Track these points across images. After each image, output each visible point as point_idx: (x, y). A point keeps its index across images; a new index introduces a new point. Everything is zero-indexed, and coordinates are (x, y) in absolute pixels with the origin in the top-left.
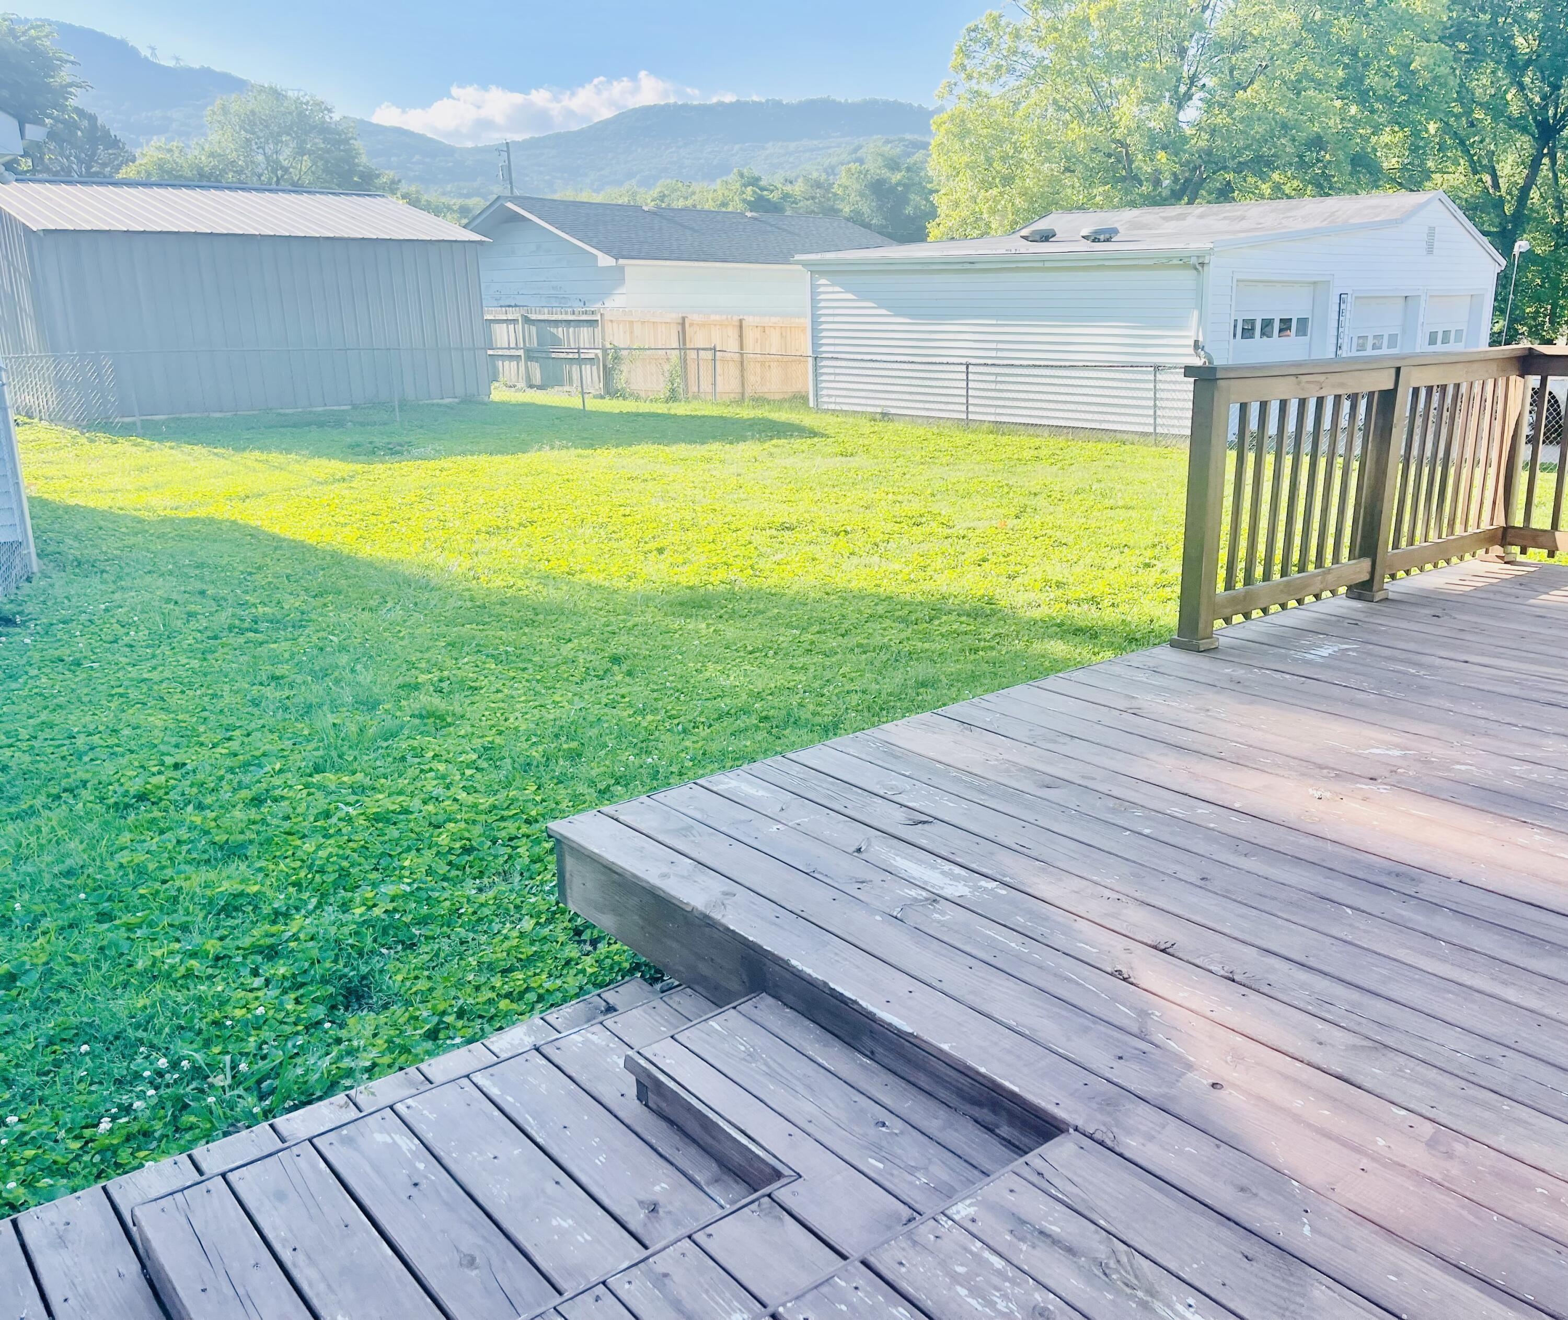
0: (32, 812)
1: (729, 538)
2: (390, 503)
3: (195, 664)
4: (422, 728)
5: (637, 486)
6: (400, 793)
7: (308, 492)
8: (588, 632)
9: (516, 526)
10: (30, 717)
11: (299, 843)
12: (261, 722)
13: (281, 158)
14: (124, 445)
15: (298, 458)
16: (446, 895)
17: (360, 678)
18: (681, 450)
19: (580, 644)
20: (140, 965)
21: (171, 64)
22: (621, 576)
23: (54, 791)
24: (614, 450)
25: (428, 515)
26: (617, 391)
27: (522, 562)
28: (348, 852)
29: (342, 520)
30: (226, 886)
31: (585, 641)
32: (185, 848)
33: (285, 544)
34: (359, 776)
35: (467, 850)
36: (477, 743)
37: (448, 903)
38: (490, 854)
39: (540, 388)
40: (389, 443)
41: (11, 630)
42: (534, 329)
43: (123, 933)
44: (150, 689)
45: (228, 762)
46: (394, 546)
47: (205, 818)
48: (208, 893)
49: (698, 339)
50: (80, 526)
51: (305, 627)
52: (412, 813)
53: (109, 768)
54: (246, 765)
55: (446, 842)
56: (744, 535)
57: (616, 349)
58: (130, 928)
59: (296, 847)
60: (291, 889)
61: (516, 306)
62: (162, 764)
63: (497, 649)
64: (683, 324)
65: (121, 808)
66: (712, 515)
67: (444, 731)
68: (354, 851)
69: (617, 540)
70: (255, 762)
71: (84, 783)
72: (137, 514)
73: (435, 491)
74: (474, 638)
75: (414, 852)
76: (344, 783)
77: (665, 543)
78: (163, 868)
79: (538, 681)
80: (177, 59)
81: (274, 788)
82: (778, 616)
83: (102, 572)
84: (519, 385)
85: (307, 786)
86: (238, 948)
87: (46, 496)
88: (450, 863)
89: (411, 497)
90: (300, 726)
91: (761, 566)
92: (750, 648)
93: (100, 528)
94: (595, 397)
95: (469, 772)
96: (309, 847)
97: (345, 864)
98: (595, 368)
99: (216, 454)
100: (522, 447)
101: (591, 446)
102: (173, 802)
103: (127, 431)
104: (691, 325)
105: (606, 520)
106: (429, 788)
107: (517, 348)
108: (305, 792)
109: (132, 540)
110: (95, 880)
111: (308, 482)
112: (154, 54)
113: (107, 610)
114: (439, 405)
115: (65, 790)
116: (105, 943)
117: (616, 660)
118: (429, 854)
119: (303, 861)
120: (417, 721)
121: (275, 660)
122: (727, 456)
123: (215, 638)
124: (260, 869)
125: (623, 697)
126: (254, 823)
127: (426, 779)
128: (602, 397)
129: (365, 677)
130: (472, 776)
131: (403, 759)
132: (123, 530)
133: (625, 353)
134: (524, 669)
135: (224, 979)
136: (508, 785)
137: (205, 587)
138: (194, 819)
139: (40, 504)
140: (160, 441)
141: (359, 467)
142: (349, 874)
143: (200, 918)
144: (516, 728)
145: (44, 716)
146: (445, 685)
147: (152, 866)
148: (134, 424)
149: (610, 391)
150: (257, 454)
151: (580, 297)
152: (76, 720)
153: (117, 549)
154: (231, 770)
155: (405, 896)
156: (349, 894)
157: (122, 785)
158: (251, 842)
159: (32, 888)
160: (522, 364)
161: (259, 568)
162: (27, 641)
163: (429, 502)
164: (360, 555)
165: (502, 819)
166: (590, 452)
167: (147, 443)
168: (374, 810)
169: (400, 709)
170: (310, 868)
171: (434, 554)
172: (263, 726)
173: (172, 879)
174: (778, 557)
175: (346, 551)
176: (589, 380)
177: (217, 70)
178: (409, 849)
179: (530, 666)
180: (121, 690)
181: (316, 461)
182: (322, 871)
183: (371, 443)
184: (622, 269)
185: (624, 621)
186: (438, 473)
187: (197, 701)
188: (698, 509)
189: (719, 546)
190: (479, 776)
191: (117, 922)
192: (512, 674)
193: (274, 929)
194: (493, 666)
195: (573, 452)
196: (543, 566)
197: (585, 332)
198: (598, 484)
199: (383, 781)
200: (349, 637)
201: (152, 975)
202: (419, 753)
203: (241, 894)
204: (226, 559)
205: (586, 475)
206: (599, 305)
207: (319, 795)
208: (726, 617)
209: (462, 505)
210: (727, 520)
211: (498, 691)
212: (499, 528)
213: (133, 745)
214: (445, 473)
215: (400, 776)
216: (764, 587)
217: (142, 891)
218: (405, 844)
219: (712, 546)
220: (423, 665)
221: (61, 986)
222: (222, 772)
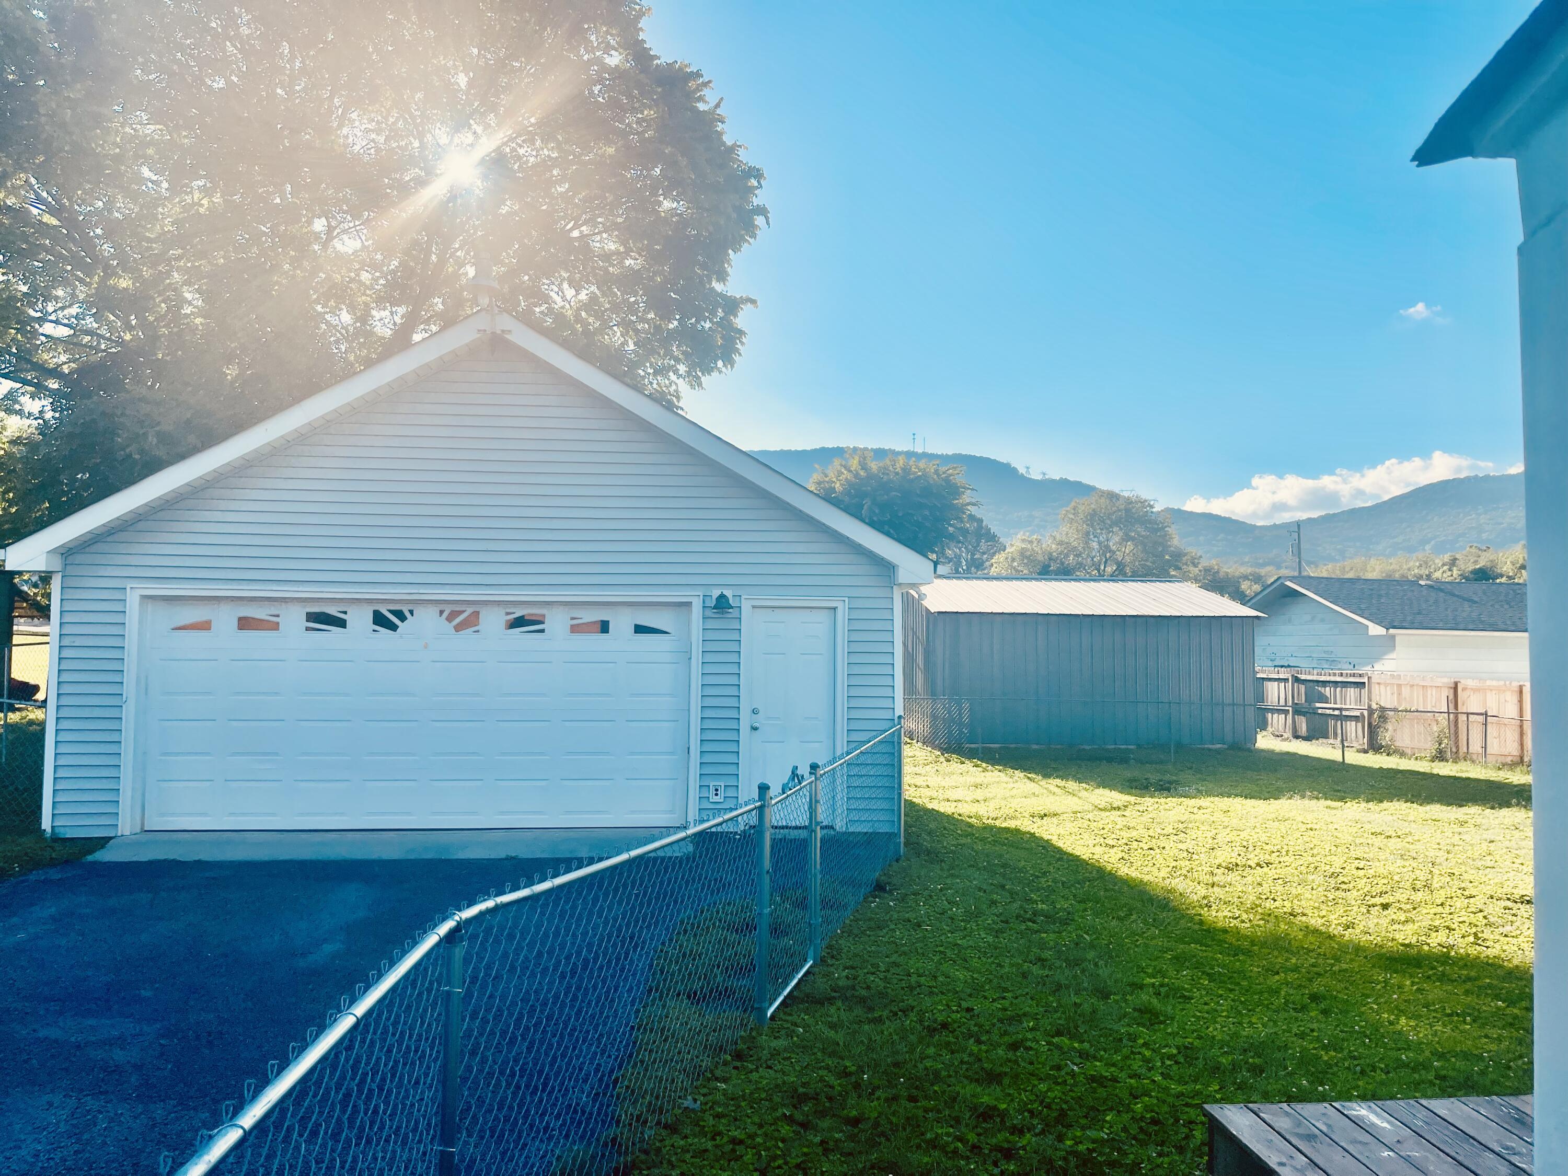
0: (879, 1020)
1: (1459, 903)
2: (1151, 833)
3: (990, 939)
4: (1139, 1021)
5: (1378, 841)
6: (1114, 1065)
7: (1090, 816)
8: (1296, 969)
9: (1254, 865)
10: (887, 957)
11: (1036, 1082)
12: (1027, 990)
13: (1111, 544)
14: (968, 765)
15: (1088, 787)
16: (1133, 1150)
17: (1100, 972)
18: (1436, 810)
19: (1286, 978)
20: (929, 1136)
21: (1039, 477)
22: (1339, 924)
23: (895, 1009)
24: (1363, 805)
25: (1181, 846)
26: (1381, 747)
27: (1251, 897)
28: (1068, 1098)
29: (1111, 843)
30: (985, 1099)
31: (1291, 977)
32: (964, 1066)
33: (1065, 857)
34: (1086, 1045)
35: (1155, 1122)
36: (1179, 1041)
37: (1132, 1156)
38: (1173, 1130)
39: (1307, 739)
40: (1160, 781)
41: (882, 894)
42: (1302, 688)
43: (920, 1113)
44: (959, 952)
45: (1000, 1014)
46: (1146, 869)
47: (980, 1050)
48: (975, 1100)
49: (1471, 703)
50: (932, 826)
51: (1068, 924)
52: (1119, 1082)
53: (928, 1002)
54: (1011, 1019)
55: (1140, 1111)
56: (1478, 902)
57: (1383, 709)
58: (926, 1110)
59: (1034, 1086)
60: (1026, 1114)
61: (1289, 666)
62: (960, 1006)
63: (1213, 969)
64: (1455, 689)
65: (932, 1031)
66: (1448, 879)
67: (1156, 1027)
68: (1073, 1098)
69: (1345, 890)
70: (1017, 1019)
71: (913, 1008)
72: (970, 820)
73: (1190, 826)
74: (1194, 956)
75: (1115, 1112)
76: (1075, 1048)
77: (1392, 899)
78: (950, 1076)
79: (1242, 1002)
80: (1044, 474)
81: (1027, 1040)
82: (1490, 986)
83: (942, 861)
84: (1286, 735)
85: (1048, 1043)
86: (988, 1144)
87: (914, 800)
88: (1141, 1128)
89: (1169, 830)
90: (1051, 999)
91: (1485, 936)
92: (1448, 1011)
93: (945, 829)
94: (1358, 751)
95: (1168, 1062)
96: (1043, 1087)
97: (1064, 1106)
98: (1360, 725)
99: (1029, 778)
100: (1275, 794)
101: (1341, 799)
102: (962, 1033)
103: (970, 754)
104: (1464, 689)
105: (1338, 870)
106: (1135, 1067)
107: (1286, 706)
108: (1047, 1047)
109: (963, 841)
110: (910, 1073)
111: (1091, 808)
112: (1028, 472)
113: (941, 890)
114: (1209, 750)
115: (900, 1011)
116: (910, 1115)
117: (1315, 998)
118: (1126, 1117)
119: (1037, 1096)
120: (1136, 1014)
121: (1043, 946)
122: (1484, 821)
123: (1007, 922)
124: (1009, 1095)
125: (1312, 1030)
126: (1010, 1061)
127: (1134, 1059)
128: (1366, 752)
129: (1104, 972)
130: (1170, 1066)
131: (1121, 1040)
132: (959, 832)
133: (1391, 713)
134: (1231, 990)
135: (976, 1162)
136: (1196, 1081)
137: (1004, 882)
138: (973, 1048)
139: (911, 804)
140: (993, 765)
141: (1132, 799)
142: (1067, 1115)
143: (967, 1116)
144: (1213, 1037)
145: (894, 958)
146: (1163, 990)
147: (944, 1073)
148: (977, 749)
149: (1374, 746)
150: (1058, 781)
151: (1351, 660)
152: (914, 964)
153: (953, 845)
154: (1001, 1021)
155: (1102, 1142)
156: (1065, 1130)
157: (933, 1014)
158: (1006, 1074)
159: (875, 1068)
160: (1290, 716)
161: (1045, 873)
162: (891, 904)
163: (1183, 835)
164: (1119, 873)
165: (1187, 1105)
166: (1340, 804)
167: (984, 765)
168: (1092, 1073)
169: (1126, 1001)
170: (1041, 1103)
171: (1177, 880)
172: (1027, 994)
173: (954, 1085)
174: (1508, 928)
175: (1109, 868)
176: (1354, 735)
177: (1072, 479)
178: (1111, 1109)
179: (1237, 988)
180: (941, 949)
181: (1101, 791)
182: (1048, 1107)
183: (1146, 779)
184: (1393, 637)
185: (1332, 965)
186: (1196, 810)
187: (987, 966)
188: (1436, 871)
189: (1447, 910)
190: (1175, 1068)
191: (919, 1104)
192: (1220, 992)
193: (1011, 1138)
194: (1206, 982)
195: (1323, 803)
196: (1269, 904)
197: (1352, 692)
198: (1339, 835)
199: (1102, 1053)
200: (1098, 938)
201: (933, 1144)
202: (1133, 1038)
203: (995, 1108)
204: (1023, 863)
205: (1330, 826)
206: (1369, 668)
207: (1056, 1053)
208: (1434, 978)
209: (1210, 841)
210: (1463, 885)
211: (1206, 1004)
212: (1237, 865)
213: (944, 989)
214: (1202, 811)
215: (1115, 1053)
216: (1482, 956)
217: (936, 1088)
218: (1110, 1104)
219: (1440, 909)
220: (1150, 971)
221: (883, 1134)
222: (995, 1021)
